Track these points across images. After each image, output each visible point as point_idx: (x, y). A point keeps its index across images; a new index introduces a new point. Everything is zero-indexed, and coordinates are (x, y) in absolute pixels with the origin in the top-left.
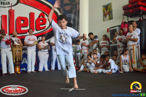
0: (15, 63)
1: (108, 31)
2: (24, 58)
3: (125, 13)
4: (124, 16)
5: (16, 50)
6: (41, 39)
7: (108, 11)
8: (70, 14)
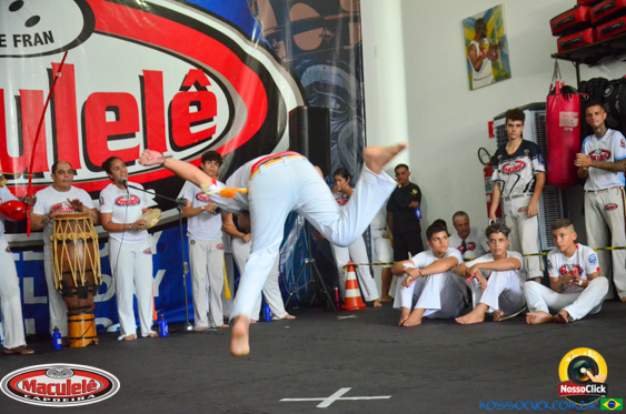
3: (561, 47)
4: (559, 61)
7: (486, 41)
8: (320, 67)
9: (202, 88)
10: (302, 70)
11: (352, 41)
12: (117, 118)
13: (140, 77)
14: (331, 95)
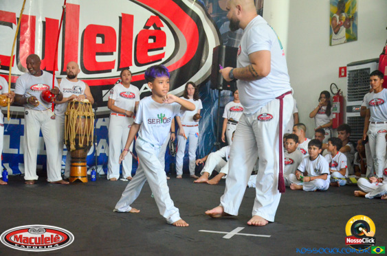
0: (73, 151)
1: (343, 74)
2: (101, 140)
5: (78, 117)
6: (149, 89)
7: (344, 15)
12: (103, 42)
13: (120, 17)
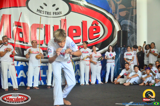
9: (97, 25)
10: (121, 21)
11: (134, 14)
12: (76, 32)
13: (82, 22)
14: (128, 27)
